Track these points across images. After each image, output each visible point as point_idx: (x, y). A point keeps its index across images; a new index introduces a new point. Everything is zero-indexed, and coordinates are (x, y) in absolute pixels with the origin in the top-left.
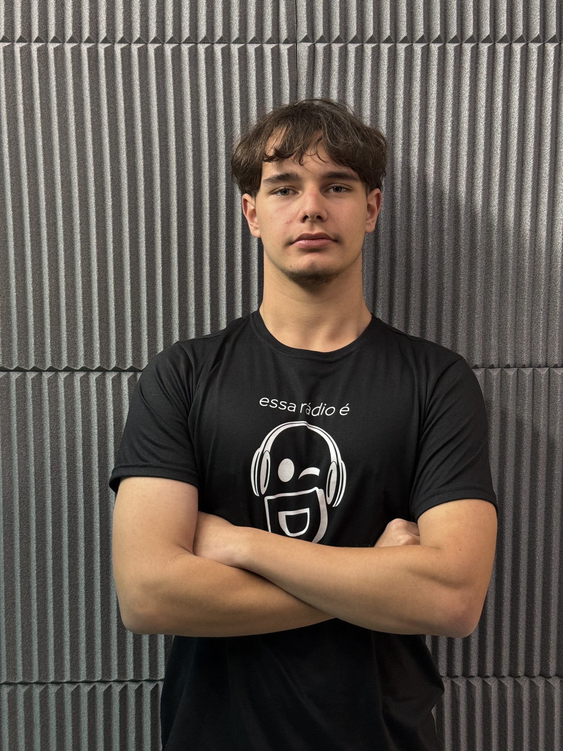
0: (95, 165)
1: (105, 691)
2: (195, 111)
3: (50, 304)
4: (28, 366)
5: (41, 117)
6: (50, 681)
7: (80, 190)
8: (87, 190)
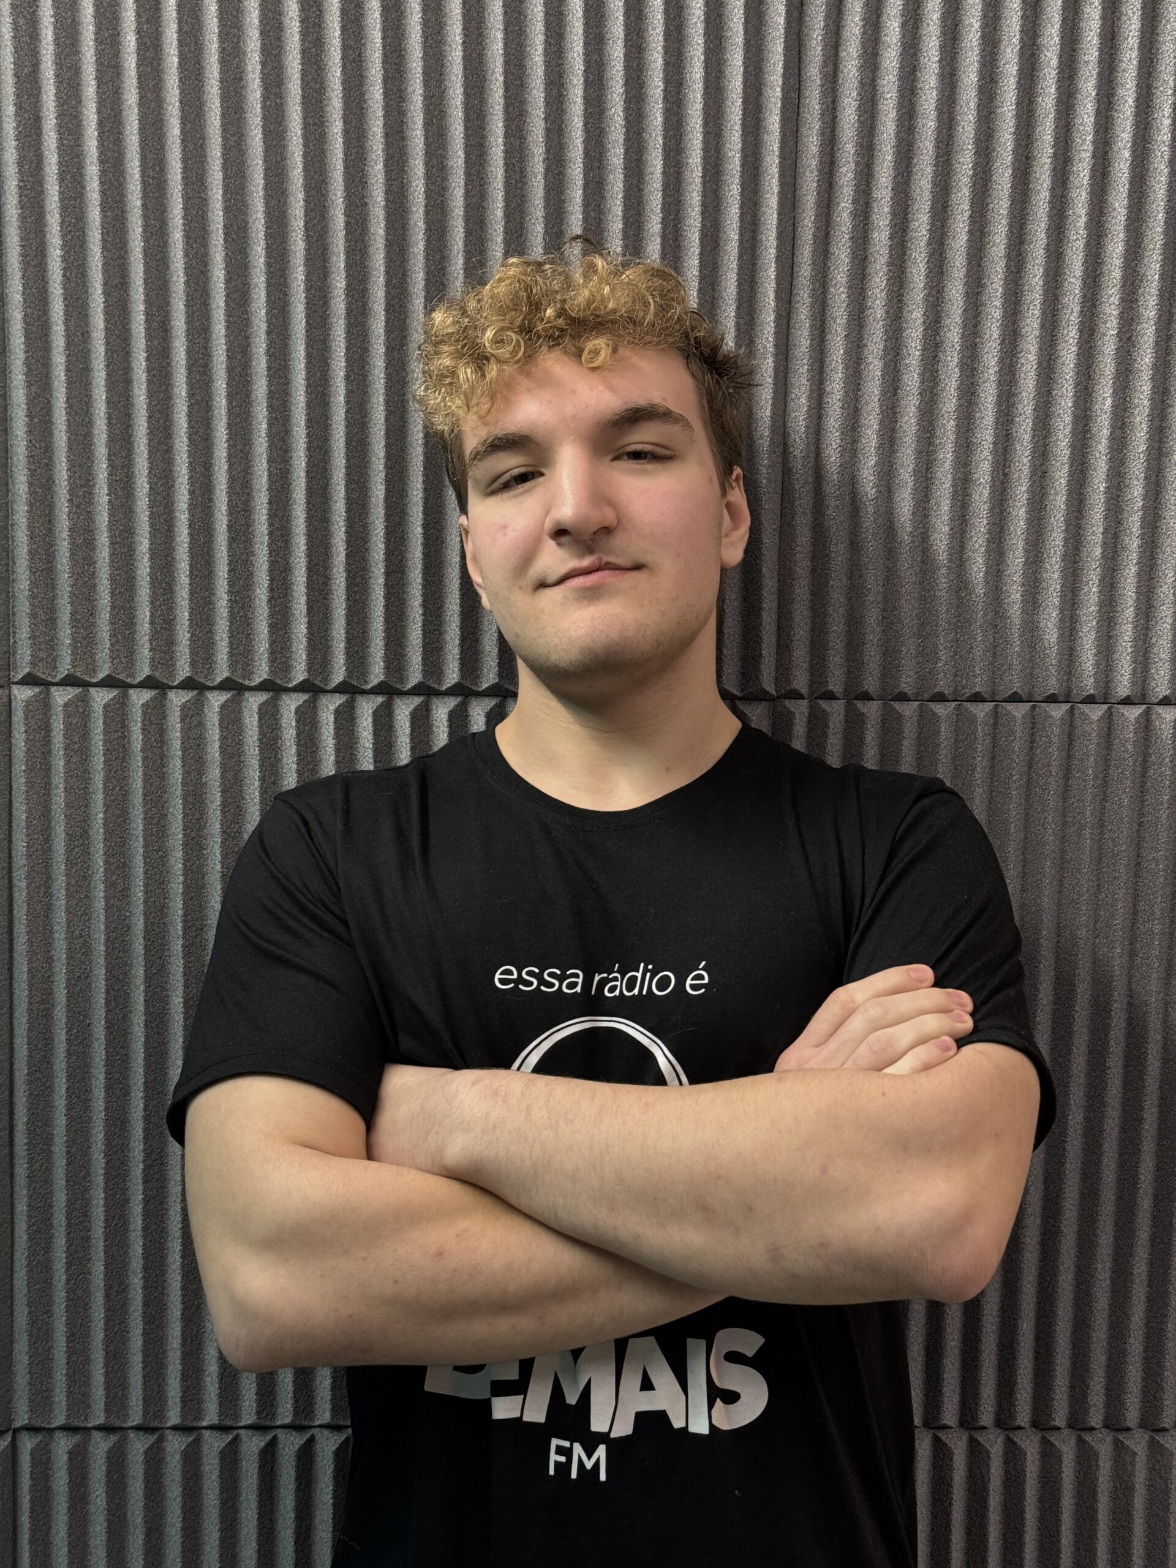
0: (308, 188)
1: (299, 1450)
2: (554, 63)
3: (190, 526)
4: (132, 675)
5: (180, 64)
6: (169, 1424)
7: (268, 248)
8: (285, 249)
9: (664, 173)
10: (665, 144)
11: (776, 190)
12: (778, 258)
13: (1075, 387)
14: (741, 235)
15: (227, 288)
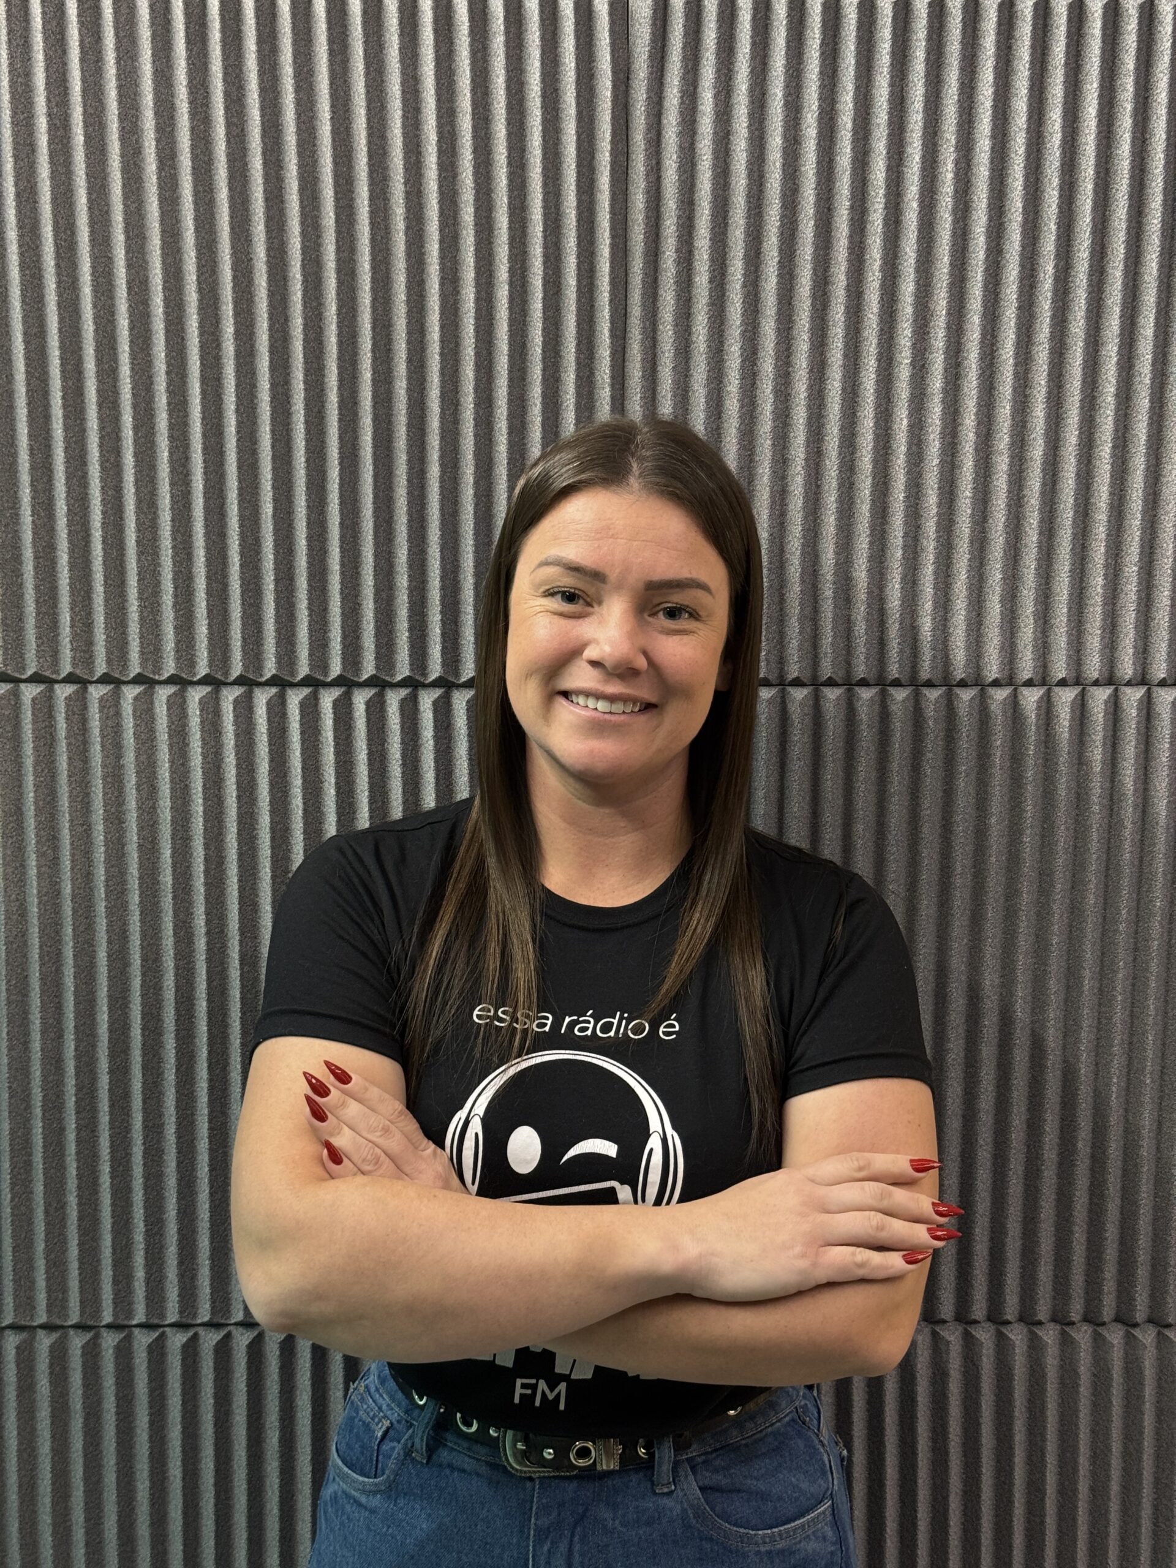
0: (199, 247)
1: (217, 1344)
2: (411, 135)
3: (104, 542)
4: (57, 672)
5: (85, 141)
6: (104, 1323)
7: (166, 299)
8: (181, 300)
9: (510, 228)
10: (510, 203)
11: (608, 242)
12: (611, 301)
13: (876, 409)
14: (579, 281)
15: (131, 335)
